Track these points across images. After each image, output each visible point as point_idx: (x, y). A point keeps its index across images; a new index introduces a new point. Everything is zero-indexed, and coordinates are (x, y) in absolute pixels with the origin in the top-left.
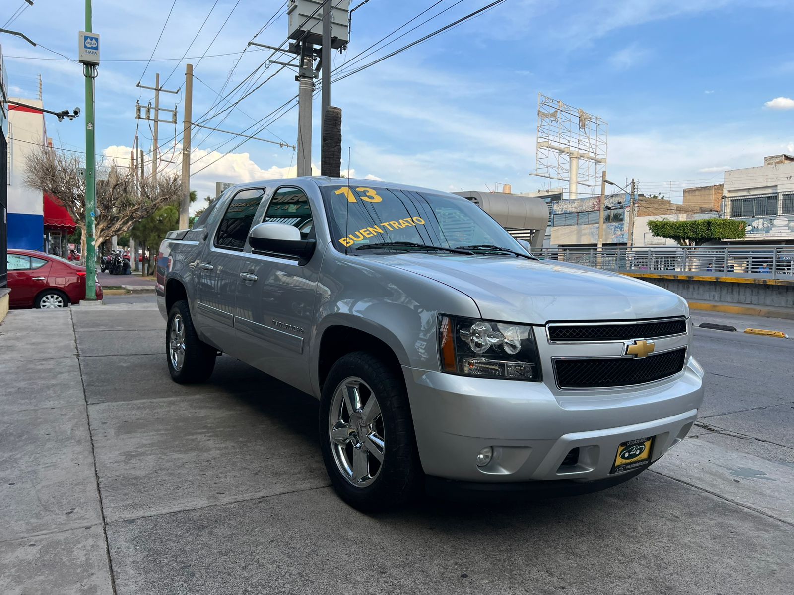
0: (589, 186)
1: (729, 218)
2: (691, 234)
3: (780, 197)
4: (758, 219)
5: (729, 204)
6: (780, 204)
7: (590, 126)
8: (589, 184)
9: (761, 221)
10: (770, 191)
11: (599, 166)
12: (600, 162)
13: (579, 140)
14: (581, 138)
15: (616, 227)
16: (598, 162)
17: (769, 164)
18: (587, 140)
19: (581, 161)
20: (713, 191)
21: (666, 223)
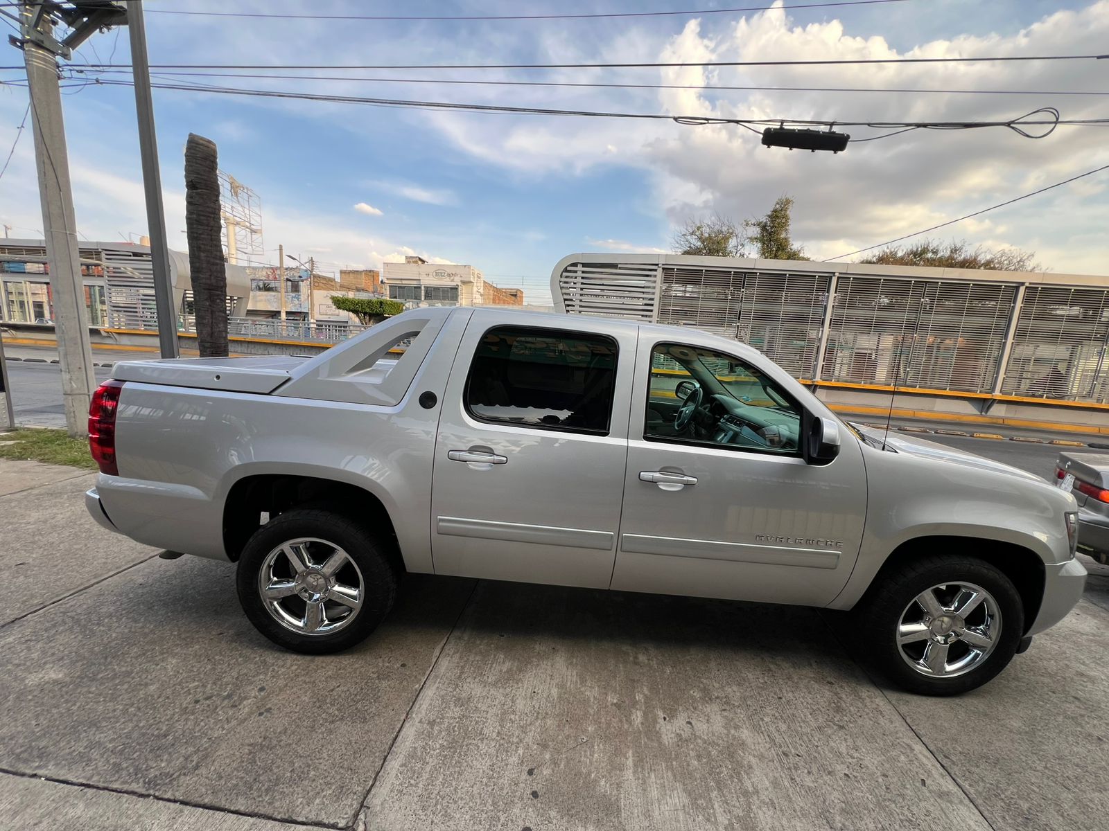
0: (246, 253)
1: (388, 299)
2: (368, 310)
3: (423, 288)
4: (409, 302)
5: (388, 288)
6: (423, 293)
7: (243, 195)
8: (246, 252)
9: (411, 303)
10: (415, 282)
11: (255, 236)
12: (256, 232)
13: (232, 207)
14: (234, 205)
15: (293, 297)
16: (253, 231)
17: (408, 262)
18: (240, 209)
19: (237, 229)
20: (363, 275)
21: (347, 300)
